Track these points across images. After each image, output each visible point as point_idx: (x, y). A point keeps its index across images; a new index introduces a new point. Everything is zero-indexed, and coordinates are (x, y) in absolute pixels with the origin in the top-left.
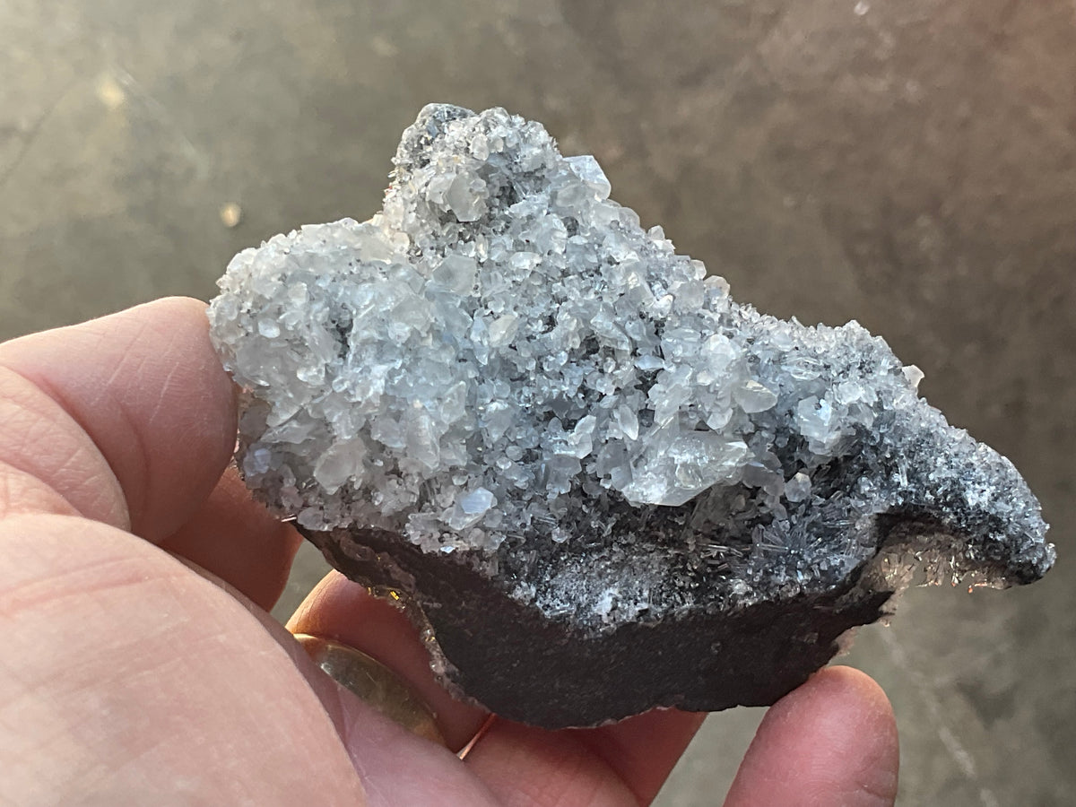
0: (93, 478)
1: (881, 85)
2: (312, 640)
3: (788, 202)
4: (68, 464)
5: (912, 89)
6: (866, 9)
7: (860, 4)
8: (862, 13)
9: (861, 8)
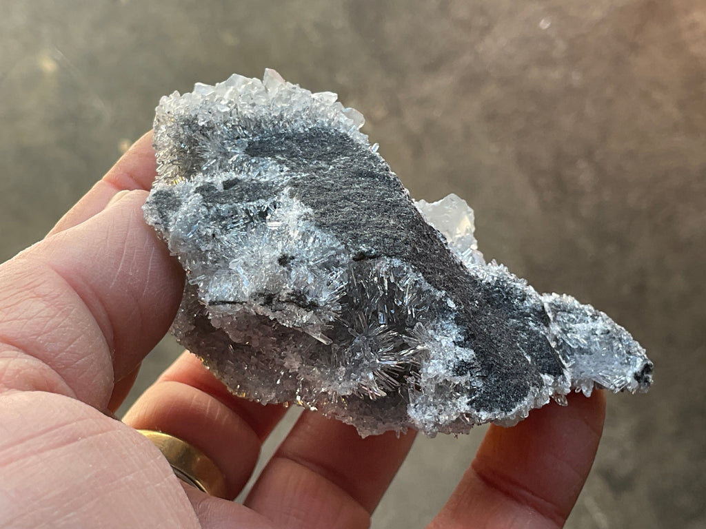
0: (83, 359)
1: (556, 74)
2: (170, 439)
3: (494, 148)
4: (68, 349)
5: (576, 78)
6: (548, 25)
7: (543, 21)
8: (546, 27)
9: (544, 24)
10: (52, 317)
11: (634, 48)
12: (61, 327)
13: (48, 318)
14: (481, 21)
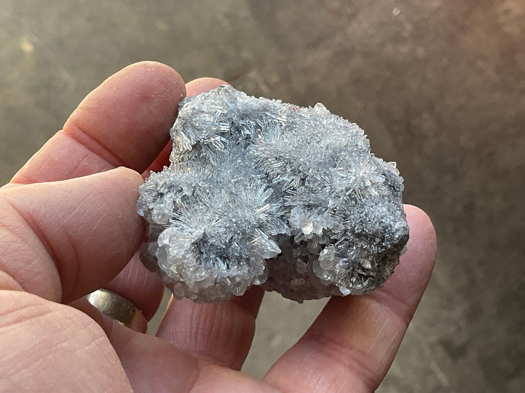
0: (39, 277)
1: (405, 49)
3: (360, 104)
4: (26, 268)
5: (420, 52)
6: (398, 12)
7: (395, 10)
8: (396, 14)
9: (396, 12)
10: (15, 242)
11: (463, 28)
12: (22, 250)
13: (12, 243)
14: (349, 10)
